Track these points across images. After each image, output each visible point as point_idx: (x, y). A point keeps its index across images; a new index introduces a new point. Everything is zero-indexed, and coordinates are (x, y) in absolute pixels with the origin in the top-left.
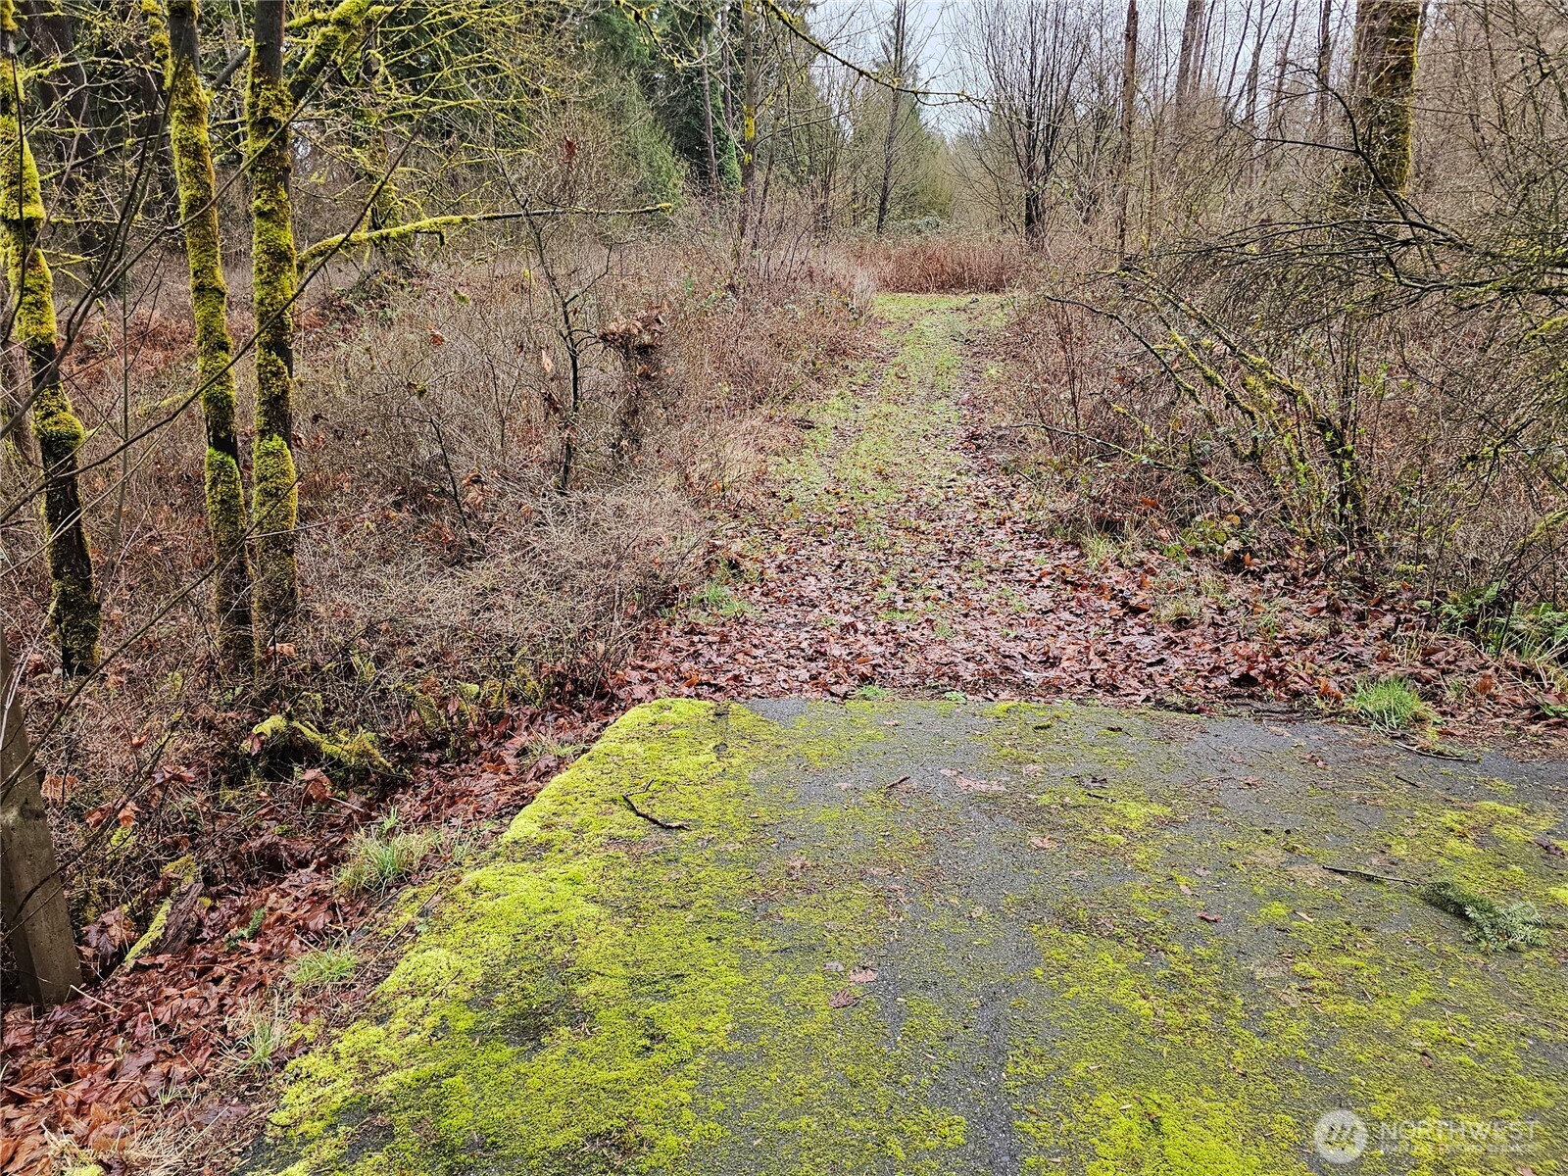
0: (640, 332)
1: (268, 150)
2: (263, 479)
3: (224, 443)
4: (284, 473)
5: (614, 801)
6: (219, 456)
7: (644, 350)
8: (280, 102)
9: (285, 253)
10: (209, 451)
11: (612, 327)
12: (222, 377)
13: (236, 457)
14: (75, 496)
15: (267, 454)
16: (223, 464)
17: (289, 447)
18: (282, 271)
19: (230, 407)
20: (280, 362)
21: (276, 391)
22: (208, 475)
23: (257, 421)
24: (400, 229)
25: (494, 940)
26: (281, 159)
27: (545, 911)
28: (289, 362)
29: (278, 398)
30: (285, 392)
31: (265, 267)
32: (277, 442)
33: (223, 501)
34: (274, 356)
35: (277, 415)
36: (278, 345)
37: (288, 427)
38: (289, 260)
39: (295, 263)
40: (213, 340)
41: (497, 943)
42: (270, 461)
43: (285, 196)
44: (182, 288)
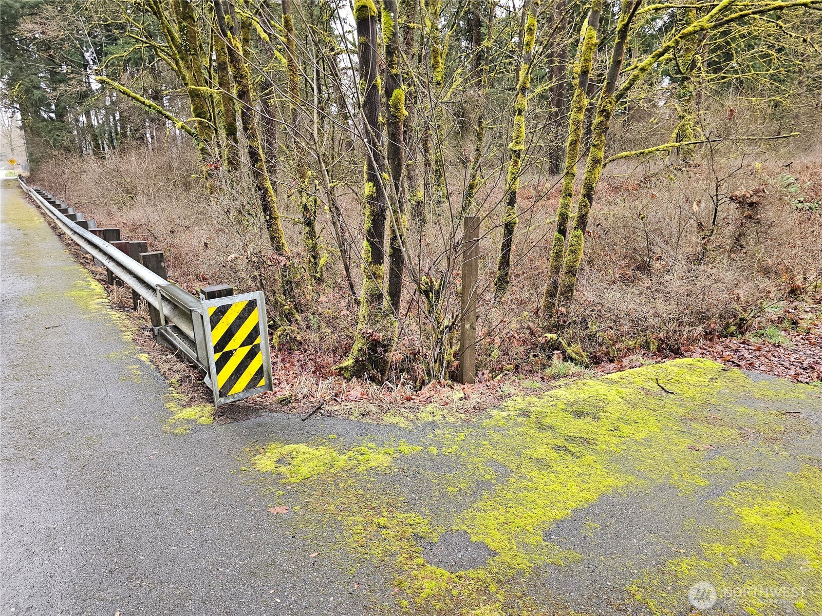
0: (751, 196)
1: (602, 121)
2: (571, 246)
3: (562, 231)
4: (579, 244)
5: (652, 379)
6: (559, 236)
7: (751, 204)
8: (610, 103)
9: (599, 160)
10: (557, 233)
11: (737, 193)
12: (566, 206)
13: (565, 237)
14: (510, 244)
15: (575, 236)
16: (559, 239)
17: (584, 235)
18: (596, 167)
19: (567, 218)
20: (588, 202)
21: (583, 213)
22: (554, 242)
23: (575, 223)
24: (650, 149)
25: (582, 395)
26: (606, 124)
27: (604, 395)
28: (591, 203)
29: (584, 215)
30: (587, 213)
31: (590, 165)
32: (580, 232)
33: (556, 253)
34: (586, 199)
35: (582, 221)
36: (589, 196)
37: (585, 227)
38: (600, 163)
39: (602, 164)
40: (567, 192)
41: (582, 396)
42: (575, 239)
43: (604, 138)
44: (582, 171)
